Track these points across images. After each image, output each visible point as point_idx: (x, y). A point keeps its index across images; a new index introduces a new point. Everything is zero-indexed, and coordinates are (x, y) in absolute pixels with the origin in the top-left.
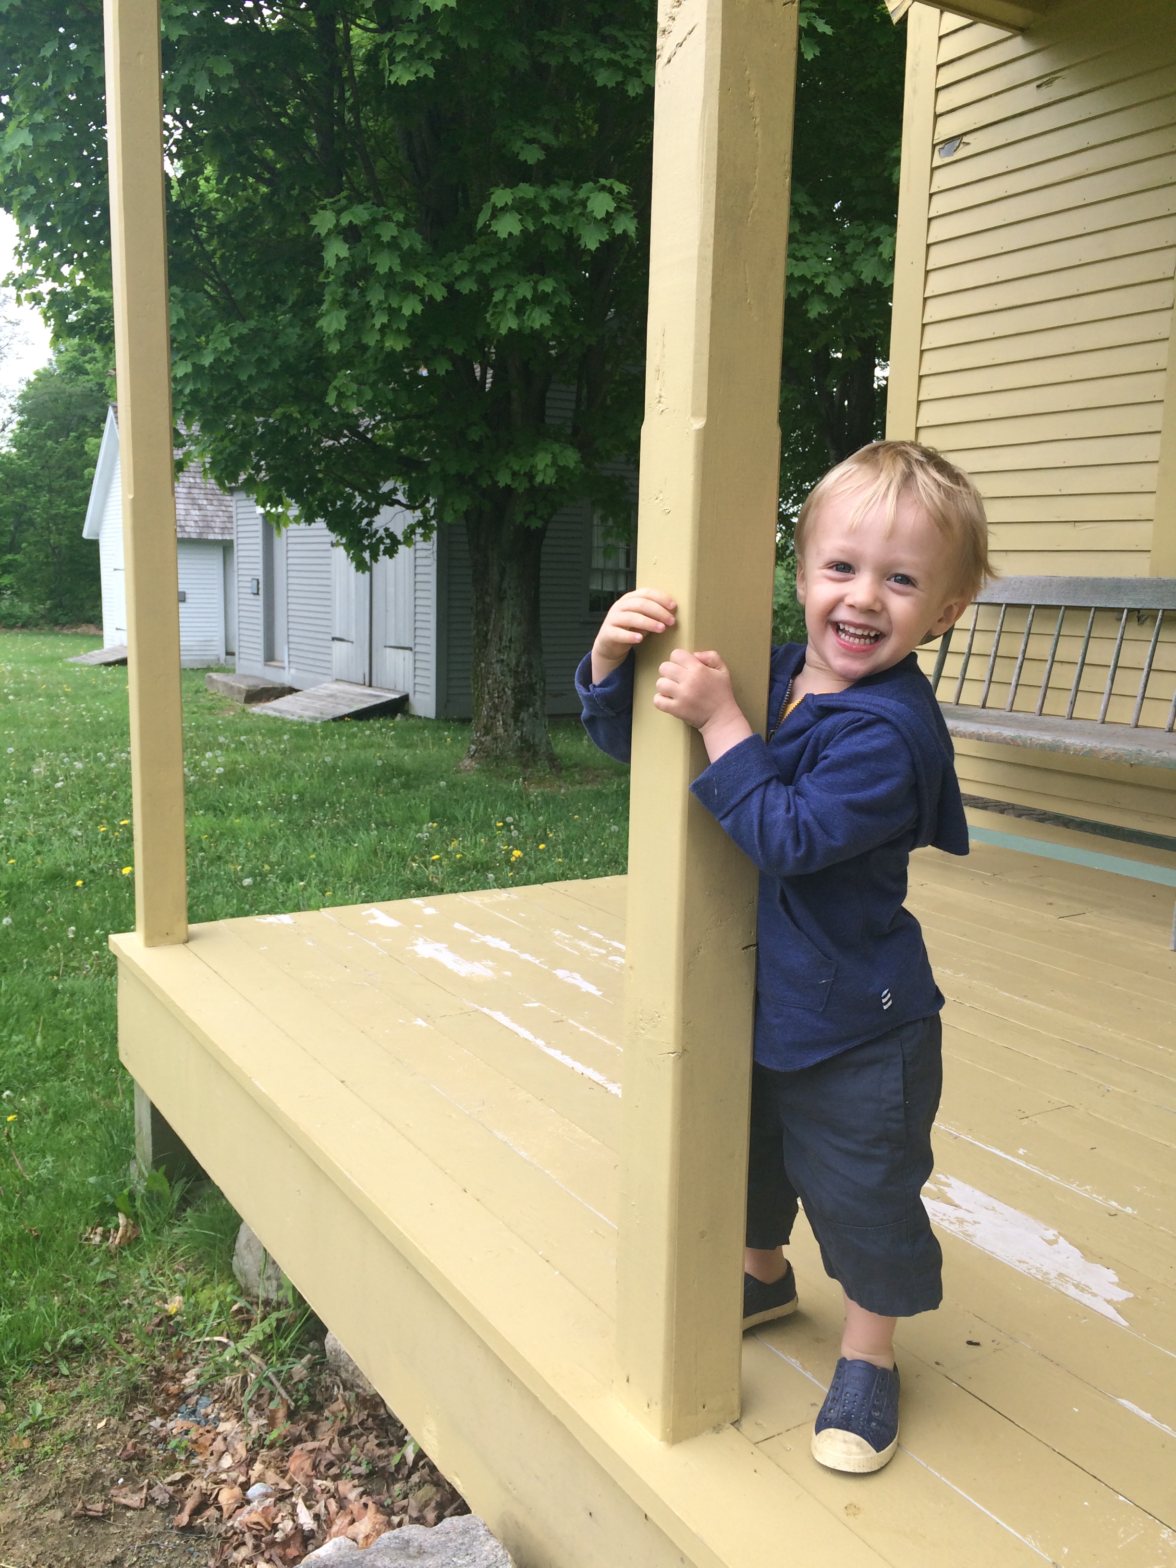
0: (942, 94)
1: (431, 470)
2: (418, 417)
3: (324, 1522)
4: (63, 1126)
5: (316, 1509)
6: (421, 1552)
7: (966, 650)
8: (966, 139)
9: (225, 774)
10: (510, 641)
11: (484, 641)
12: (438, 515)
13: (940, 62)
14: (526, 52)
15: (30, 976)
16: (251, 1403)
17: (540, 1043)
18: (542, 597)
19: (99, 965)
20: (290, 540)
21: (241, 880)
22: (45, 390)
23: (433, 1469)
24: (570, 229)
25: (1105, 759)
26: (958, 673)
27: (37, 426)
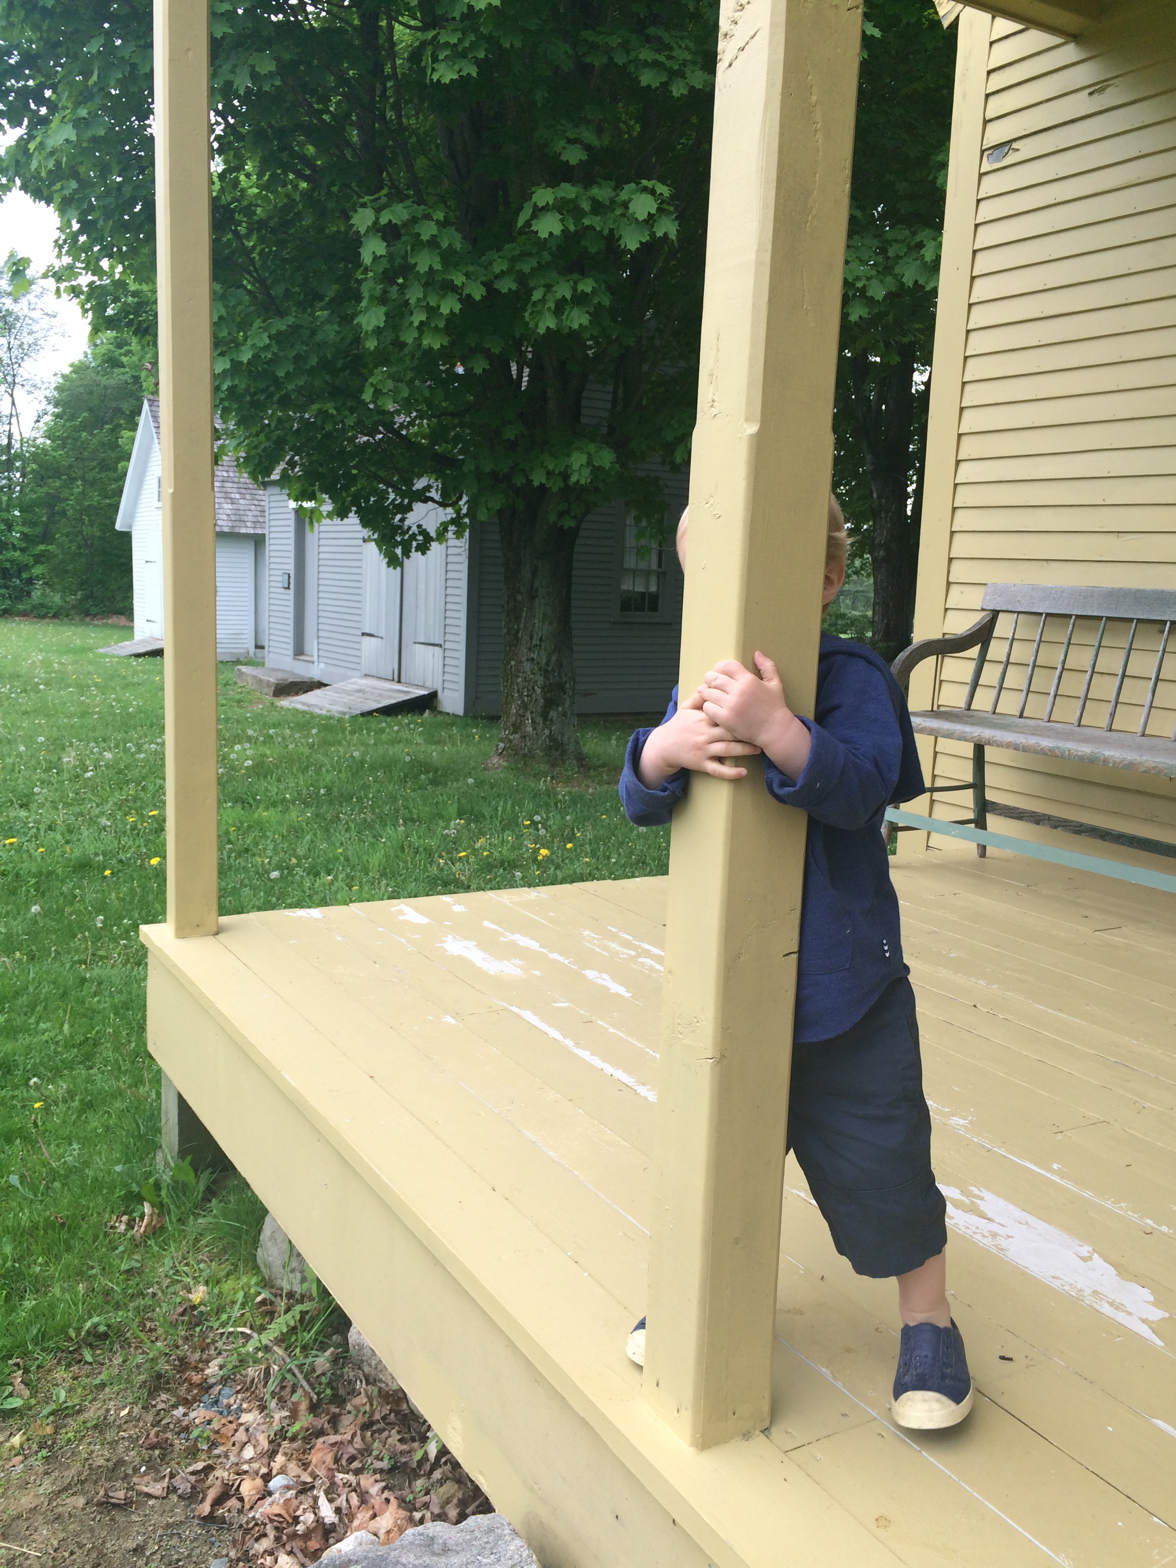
0: (991, 100)
1: (466, 469)
2: (452, 415)
3: (345, 1516)
4: (90, 1114)
5: (338, 1503)
6: (446, 1550)
7: (1004, 659)
8: (1015, 145)
9: (253, 767)
10: (541, 640)
11: (515, 640)
12: (470, 514)
13: (991, 67)
14: (570, 52)
15: (58, 964)
16: (273, 1394)
17: (569, 1043)
18: (573, 596)
19: (127, 954)
20: (322, 535)
21: (268, 873)
22: (80, 383)
23: (456, 1465)
24: (611, 231)
25: (1144, 772)
26: (996, 683)
27: (73, 418)
